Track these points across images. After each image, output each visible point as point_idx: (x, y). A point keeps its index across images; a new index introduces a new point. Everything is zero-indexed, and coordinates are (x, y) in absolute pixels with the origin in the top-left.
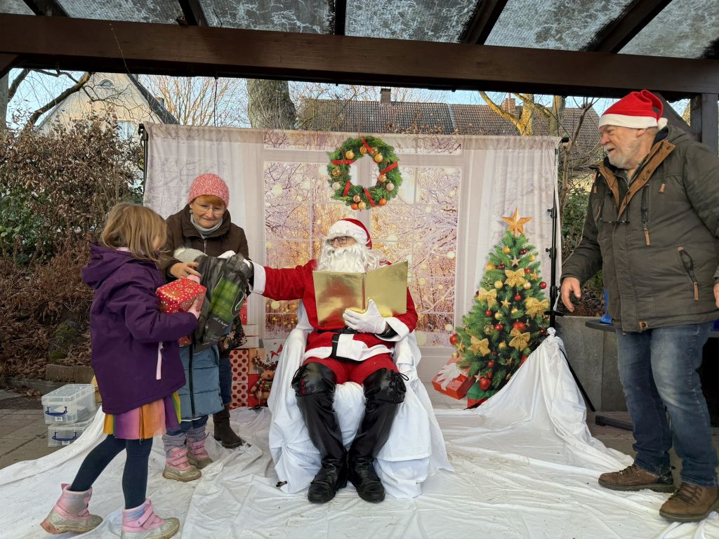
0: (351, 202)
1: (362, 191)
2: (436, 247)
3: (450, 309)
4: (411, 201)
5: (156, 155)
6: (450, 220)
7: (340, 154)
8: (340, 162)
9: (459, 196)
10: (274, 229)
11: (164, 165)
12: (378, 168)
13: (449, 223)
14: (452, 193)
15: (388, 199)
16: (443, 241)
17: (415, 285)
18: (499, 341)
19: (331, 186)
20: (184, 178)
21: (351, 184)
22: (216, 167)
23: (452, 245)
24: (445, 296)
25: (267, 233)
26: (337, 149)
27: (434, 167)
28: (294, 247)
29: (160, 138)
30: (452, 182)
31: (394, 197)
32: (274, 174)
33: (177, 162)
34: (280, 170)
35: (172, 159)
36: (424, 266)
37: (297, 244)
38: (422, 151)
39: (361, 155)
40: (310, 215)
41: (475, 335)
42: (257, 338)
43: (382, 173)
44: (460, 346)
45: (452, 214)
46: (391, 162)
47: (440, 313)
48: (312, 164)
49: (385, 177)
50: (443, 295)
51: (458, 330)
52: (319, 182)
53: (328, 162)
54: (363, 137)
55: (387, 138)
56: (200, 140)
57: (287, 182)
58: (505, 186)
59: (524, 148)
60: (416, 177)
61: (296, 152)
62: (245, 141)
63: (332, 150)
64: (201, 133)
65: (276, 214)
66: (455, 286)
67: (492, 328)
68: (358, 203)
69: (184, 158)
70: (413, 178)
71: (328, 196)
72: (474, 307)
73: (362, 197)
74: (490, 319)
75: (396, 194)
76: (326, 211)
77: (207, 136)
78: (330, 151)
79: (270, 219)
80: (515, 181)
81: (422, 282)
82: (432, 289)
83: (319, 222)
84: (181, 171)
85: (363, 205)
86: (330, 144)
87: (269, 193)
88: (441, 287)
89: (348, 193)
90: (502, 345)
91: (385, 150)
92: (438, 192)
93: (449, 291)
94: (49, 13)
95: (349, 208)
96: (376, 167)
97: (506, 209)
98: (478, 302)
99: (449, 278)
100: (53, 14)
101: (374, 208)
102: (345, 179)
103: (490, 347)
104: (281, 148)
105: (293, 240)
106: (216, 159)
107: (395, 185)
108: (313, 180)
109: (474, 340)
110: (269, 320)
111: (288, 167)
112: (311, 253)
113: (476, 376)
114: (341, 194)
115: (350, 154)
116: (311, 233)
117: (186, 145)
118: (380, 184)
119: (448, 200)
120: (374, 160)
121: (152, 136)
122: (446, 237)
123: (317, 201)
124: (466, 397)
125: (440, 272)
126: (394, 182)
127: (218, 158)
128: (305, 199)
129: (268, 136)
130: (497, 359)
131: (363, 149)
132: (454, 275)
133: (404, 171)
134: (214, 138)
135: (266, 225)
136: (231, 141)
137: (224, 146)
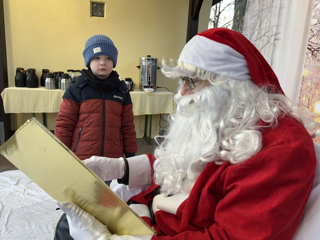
25: (307, 58)
135: (308, 48)
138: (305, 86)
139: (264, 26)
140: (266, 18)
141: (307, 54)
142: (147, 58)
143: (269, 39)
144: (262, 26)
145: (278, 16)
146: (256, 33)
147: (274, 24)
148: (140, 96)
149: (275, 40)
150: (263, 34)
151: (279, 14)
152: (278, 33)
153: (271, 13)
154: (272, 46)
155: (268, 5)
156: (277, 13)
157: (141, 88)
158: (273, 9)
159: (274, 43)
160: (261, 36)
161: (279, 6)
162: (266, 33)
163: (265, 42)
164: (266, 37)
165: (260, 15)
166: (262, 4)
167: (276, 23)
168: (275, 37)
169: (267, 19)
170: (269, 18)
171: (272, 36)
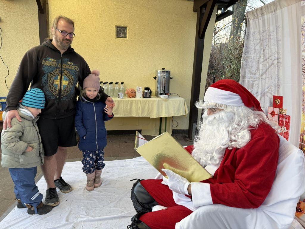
5: (251, 31)
22: (275, 30)
29: (251, 20)
33: (259, 33)
56: (267, 14)
69: (262, 29)
77: (269, 11)
117: (262, 20)
127: (276, 24)
134: (273, 10)
135: (303, 71)
136: (281, 8)
137: (278, 14)
139: (266, 51)
140: (268, 46)
141: (303, 76)
142: (162, 71)
144: (265, 52)
145: (277, 46)
146: (262, 56)
147: (275, 52)
148: (157, 102)
150: (267, 58)
151: (277, 44)
153: (270, 43)
154: (277, 67)
155: (267, 36)
156: (276, 44)
157: (157, 95)
158: (272, 41)
159: (278, 65)
160: (266, 59)
161: (276, 39)
162: (269, 57)
163: (270, 64)
164: (270, 60)
165: (262, 43)
166: (262, 36)
167: (276, 50)
168: (278, 61)
170: (269, 46)
171: (275, 60)
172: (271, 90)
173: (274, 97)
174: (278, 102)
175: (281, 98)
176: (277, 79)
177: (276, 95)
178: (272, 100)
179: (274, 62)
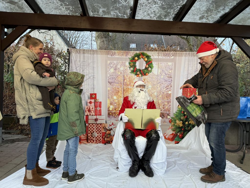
0: (136, 74)
1: (140, 70)
2: (165, 89)
3: (169, 111)
4: (156, 74)
5: (73, 59)
6: (169, 80)
7: (133, 58)
8: (133, 61)
9: (173, 72)
10: (111, 83)
11: (75, 62)
12: (145, 63)
13: (169, 81)
14: (170, 71)
15: (149, 73)
16: (167, 87)
17: (157, 102)
18: (186, 121)
19: (130, 69)
20: (82, 67)
21: (136, 68)
22: (92, 63)
23: (170, 89)
24: (168, 106)
25: (108, 85)
26: (132, 57)
27: (164, 63)
28: (117, 89)
29: (74, 53)
30: (170, 67)
31: (151, 73)
32: (111, 65)
34: (113, 64)
35: (78, 60)
36: (160, 96)
37: (118, 88)
38: (160, 57)
39: (140, 59)
40: (123, 79)
41: (178, 120)
42: (105, 120)
43: (147, 64)
44: (173, 123)
45: (170, 78)
46: (150, 61)
47: (166, 112)
48: (124, 62)
49: (148, 66)
50: (167, 106)
51: (172, 118)
52: (126, 68)
53: (129, 61)
54: (141, 53)
55: (149, 53)
56: (87, 54)
57: (115, 68)
58: (189, 69)
59: (195, 56)
60: (158, 66)
61: (118, 58)
62: (102, 54)
63: (130, 57)
64: (88, 51)
65: (111, 78)
66: (171, 103)
67: (184, 117)
68: (139, 75)
69: (82, 60)
70: (157, 66)
71: (129, 72)
72: (177, 110)
73: (140, 73)
74: (183, 114)
75: (151, 71)
76: (128, 77)
77: (89, 53)
78: (129, 57)
79: (109, 80)
80: (192, 67)
81: (160, 101)
82: (163, 104)
83: (125, 81)
84: (81, 64)
85: (140, 75)
86: (130, 55)
87: (109, 71)
88: (166, 103)
89: (135, 71)
90: (187, 123)
91: (148, 57)
92: (165, 71)
93: (169, 105)
94: (38, 12)
95: (136, 76)
96: (145, 62)
97: (188, 77)
98: (179, 108)
99: (169, 100)
100: (39, 13)
101: (144, 76)
102: (134, 66)
103: (183, 124)
104: (114, 56)
105: (117, 87)
106: (92, 60)
107: (151, 69)
108: (124, 67)
109: (177, 121)
110: (109, 114)
111: (116, 63)
112: (123, 91)
113: (178, 134)
114: (133, 71)
115: (136, 58)
116: (123, 85)
117: (82, 55)
118: (146, 68)
119: (169, 74)
120: (144, 60)
121: (72, 53)
122: (168, 86)
123: (125, 74)
124: (174, 141)
125: (166, 98)
126: (151, 68)
128: (121, 73)
129: (109, 52)
130: (185, 127)
131: (141, 57)
132: (171, 99)
133: (154, 64)
134: (92, 53)
135: (108, 82)
136: (97, 54)
137: (95, 56)
138: (109, 92)
143: (90, 77)
145: (93, 70)
149: (93, 78)
152: (94, 76)
154: (92, 80)
155: (86, 64)
158: (90, 67)
161: (92, 67)
163: (88, 78)
164: (87, 76)
167: (92, 72)
169: (87, 69)
171: (91, 76)
172: (88, 91)
173: (90, 94)
174: (94, 96)
175: (95, 94)
176: (93, 86)
177: (92, 93)
178: (89, 96)
179: (91, 77)
